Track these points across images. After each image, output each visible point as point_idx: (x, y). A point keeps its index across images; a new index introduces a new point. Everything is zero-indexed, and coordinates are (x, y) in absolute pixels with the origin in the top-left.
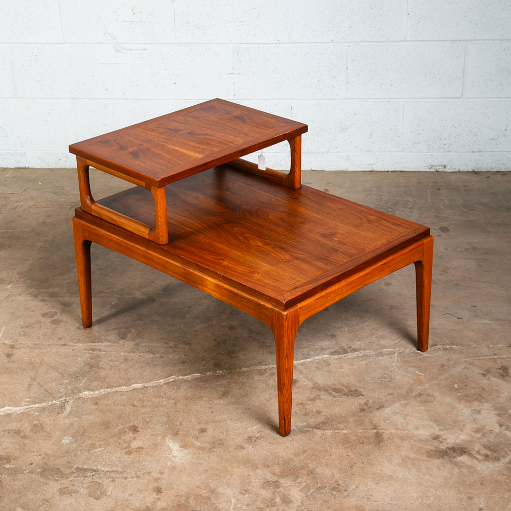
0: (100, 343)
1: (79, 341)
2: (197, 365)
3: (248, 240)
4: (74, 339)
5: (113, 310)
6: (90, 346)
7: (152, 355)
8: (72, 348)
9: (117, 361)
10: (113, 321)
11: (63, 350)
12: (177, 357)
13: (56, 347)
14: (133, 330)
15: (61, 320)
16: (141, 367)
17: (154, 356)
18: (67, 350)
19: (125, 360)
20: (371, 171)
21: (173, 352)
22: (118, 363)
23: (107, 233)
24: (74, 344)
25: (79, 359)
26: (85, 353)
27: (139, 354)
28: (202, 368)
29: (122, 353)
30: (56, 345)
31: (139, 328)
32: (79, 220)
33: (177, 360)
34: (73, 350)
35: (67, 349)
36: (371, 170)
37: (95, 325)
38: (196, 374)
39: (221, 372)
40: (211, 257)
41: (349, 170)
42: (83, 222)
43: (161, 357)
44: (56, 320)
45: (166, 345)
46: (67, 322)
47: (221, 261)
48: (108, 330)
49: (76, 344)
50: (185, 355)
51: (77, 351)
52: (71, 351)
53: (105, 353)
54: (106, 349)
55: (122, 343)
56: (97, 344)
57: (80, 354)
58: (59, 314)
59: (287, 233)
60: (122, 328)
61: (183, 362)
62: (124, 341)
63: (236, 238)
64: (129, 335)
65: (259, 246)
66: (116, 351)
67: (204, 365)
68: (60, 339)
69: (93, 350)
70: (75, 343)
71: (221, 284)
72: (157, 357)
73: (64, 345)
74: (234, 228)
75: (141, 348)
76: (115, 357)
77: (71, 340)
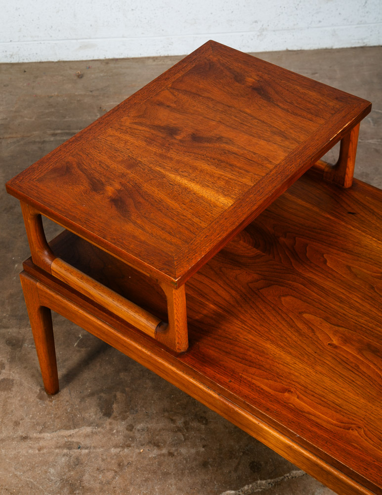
0: (77, 430)
1: (45, 428)
2: (226, 471)
3: (313, 331)
4: (38, 424)
5: (83, 351)
6: (63, 437)
7: (155, 452)
8: (37, 445)
9: (108, 470)
10: (87, 375)
11: (25, 450)
12: (193, 451)
13: (14, 443)
14: (119, 395)
15: (13, 380)
16: (145, 481)
17: (159, 452)
18: (30, 451)
19: (119, 465)
20: (362, 47)
21: (185, 439)
22: (110, 475)
23: (81, 311)
24: (38, 435)
25: (52, 470)
26: (57, 455)
27: (137, 451)
28: (234, 475)
29: (113, 451)
30: (13, 439)
31: (127, 389)
32: (32, 281)
33: (195, 459)
34: (39, 450)
35: (30, 447)
36: (362, 45)
37: (63, 387)
38: (229, 492)
39: (264, 482)
40: (266, 385)
41: (335, 47)
42: (38, 284)
43: (171, 454)
44: (4, 379)
45: (172, 425)
46: (21, 384)
47: (286, 394)
48: (83, 398)
49: (42, 435)
50: (204, 447)
51: (45, 451)
52: (37, 451)
53: (87, 451)
54: (88, 442)
55: (108, 427)
56: (72, 432)
57: (51, 459)
58: (7, 367)
59: (368, 306)
60: (102, 391)
61: (205, 465)
62: (109, 420)
63: (292, 327)
64: (115, 406)
65: (336, 347)
66: (103, 447)
67: (236, 470)
68: (17, 424)
69: (69, 446)
70: (40, 432)
71: (296, 447)
72: (164, 455)
73: (24, 438)
74: (283, 299)
75: (138, 435)
76: (103, 460)
77: (34, 426)
